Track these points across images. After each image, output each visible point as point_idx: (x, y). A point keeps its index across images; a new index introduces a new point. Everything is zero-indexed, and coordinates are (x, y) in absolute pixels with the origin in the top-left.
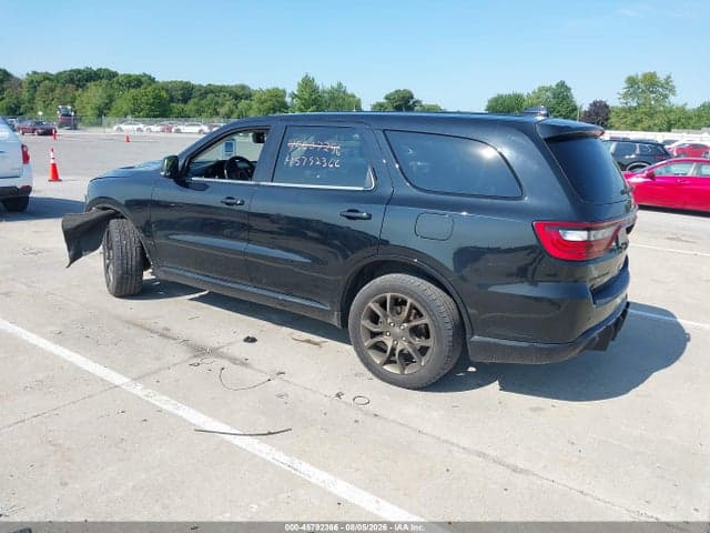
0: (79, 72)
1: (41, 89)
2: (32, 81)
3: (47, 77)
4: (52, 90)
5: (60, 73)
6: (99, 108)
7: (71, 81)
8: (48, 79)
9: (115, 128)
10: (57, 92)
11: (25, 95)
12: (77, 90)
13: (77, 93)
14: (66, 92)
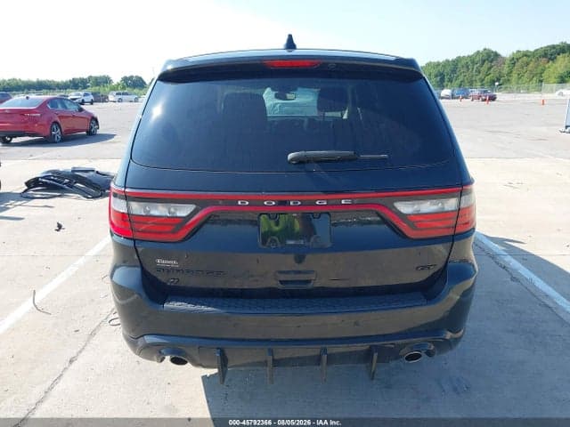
0: (554, 47)
1: (518, 64)
2: (513, 59)
3: (526, 54)
4: (528, 64)
5: (537, 50)
6: (562, 77)
7: (545, 55)
8: (526, 55)
9: (557, 93)
10: (531, 65)
11: (506, 70)
12: (548, 62)
13: (547, 66)
14: (538, 65)
